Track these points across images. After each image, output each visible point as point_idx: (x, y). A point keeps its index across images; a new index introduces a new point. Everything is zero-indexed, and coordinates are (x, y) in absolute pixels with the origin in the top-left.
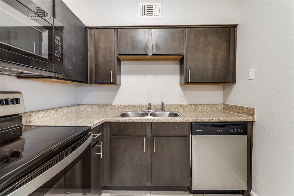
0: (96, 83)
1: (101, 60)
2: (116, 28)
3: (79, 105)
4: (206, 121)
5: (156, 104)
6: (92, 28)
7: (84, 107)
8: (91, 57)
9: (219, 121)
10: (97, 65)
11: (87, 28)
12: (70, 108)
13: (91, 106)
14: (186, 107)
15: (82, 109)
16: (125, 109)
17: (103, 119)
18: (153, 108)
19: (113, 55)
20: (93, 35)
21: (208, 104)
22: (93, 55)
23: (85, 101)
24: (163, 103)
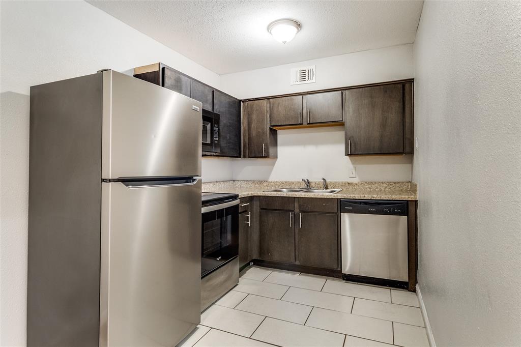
0: (249, 157)
1: (254, 133)
2: (268, 98)
3: (234, 181)
4: (357, 198)
5: (317, 181)
6: (245, 101)
7: (239, 183)
8: (244, 131)
9: (373, 199)
10: (250, 138)
11: (240, 101)
12: (226, 183)
13: (246, 182)
14: (356, 184)
15: (237, 185)
16: (282, 186)
17: (252, 193)
18: (314, 186)
19: (266, 127)
20: (247, 107)
21: (388, 182)
22: (247, 128)
23: (240, 177)
24: (323, 179)
